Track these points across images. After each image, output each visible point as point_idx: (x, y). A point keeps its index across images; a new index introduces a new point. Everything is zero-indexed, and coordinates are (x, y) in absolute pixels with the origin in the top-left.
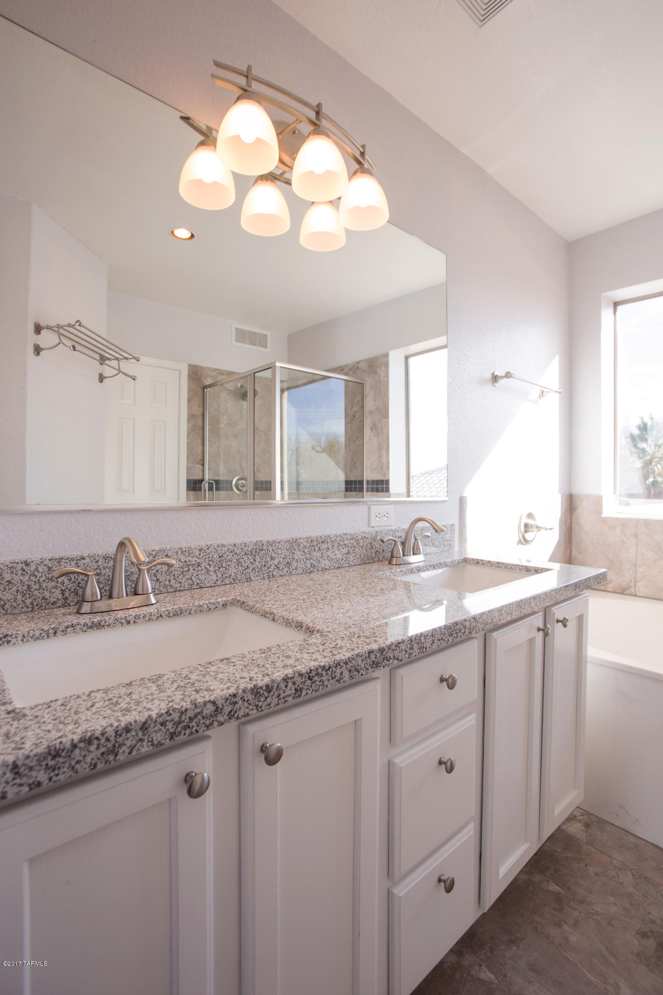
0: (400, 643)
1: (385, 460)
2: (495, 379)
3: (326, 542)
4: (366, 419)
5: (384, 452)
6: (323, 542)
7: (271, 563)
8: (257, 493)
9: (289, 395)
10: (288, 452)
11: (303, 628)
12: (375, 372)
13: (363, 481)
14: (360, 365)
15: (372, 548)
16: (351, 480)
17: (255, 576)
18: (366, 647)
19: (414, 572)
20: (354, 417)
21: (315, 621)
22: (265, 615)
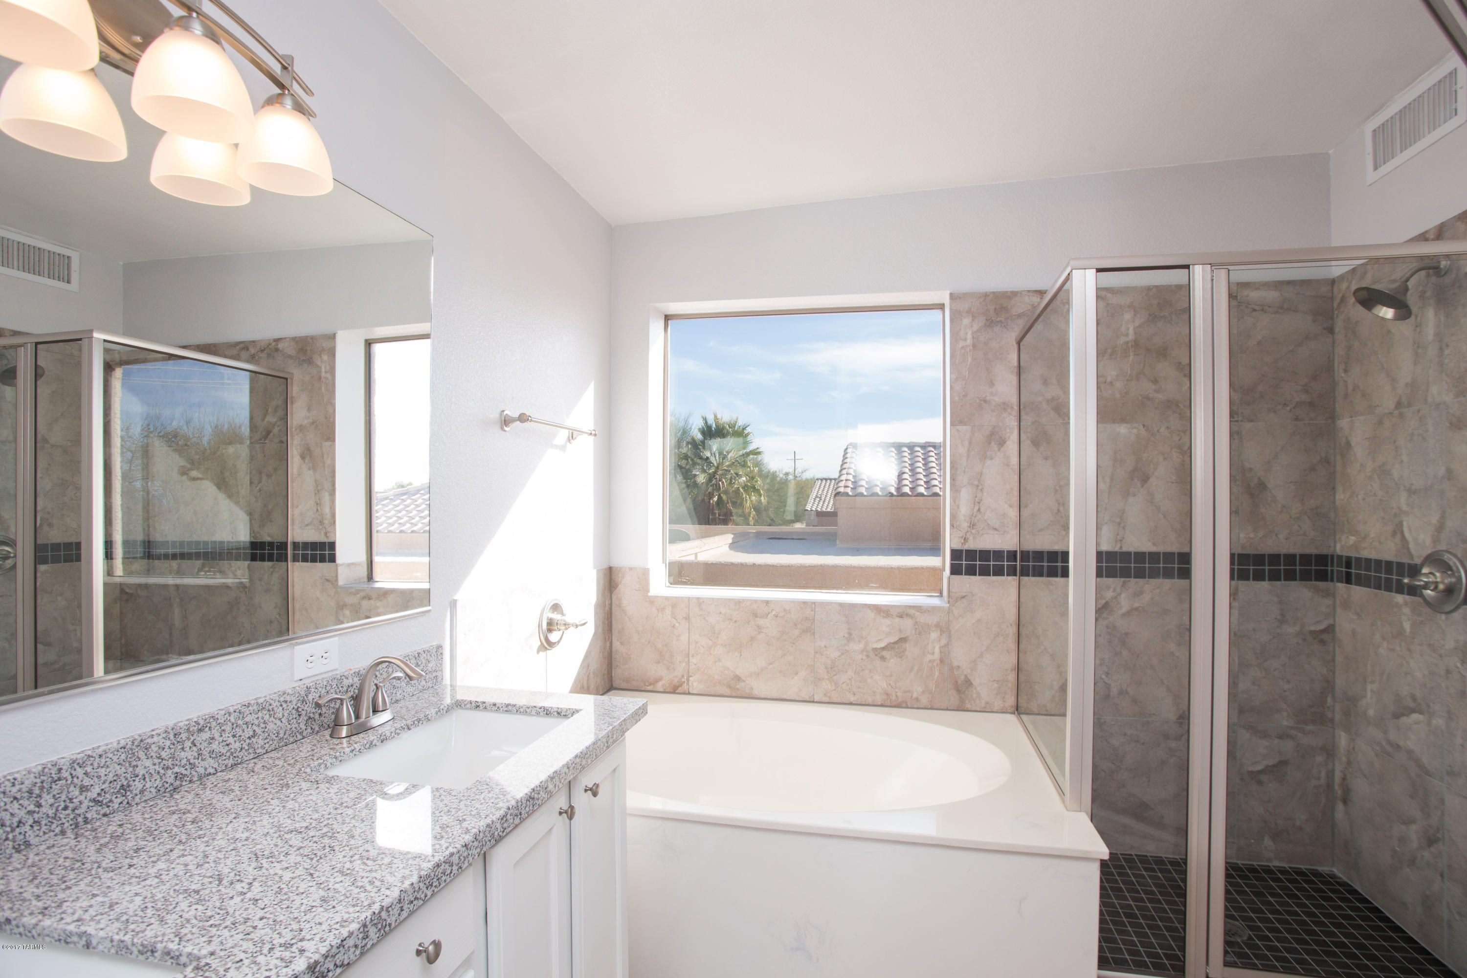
0: (345, 940)
1: (327, 510)
2: (506, 421)
3: (207, 729)
4: (292, 440)
5: (326, 497)
6: (200, 730)
7: (82, 798)
8: (42, 568)
9: (125, 375)
10: (122, 453)
11: (156, 954)
12: (310, 361)
13: (286, 543)
14: (280, 346)
15: (300, 715)
16: (264, 540)
17: (41, 834)
18: (285, 970)
19: (375, 745)
20: (269, 432)
21: (184, 931)
22: (64, 941)
